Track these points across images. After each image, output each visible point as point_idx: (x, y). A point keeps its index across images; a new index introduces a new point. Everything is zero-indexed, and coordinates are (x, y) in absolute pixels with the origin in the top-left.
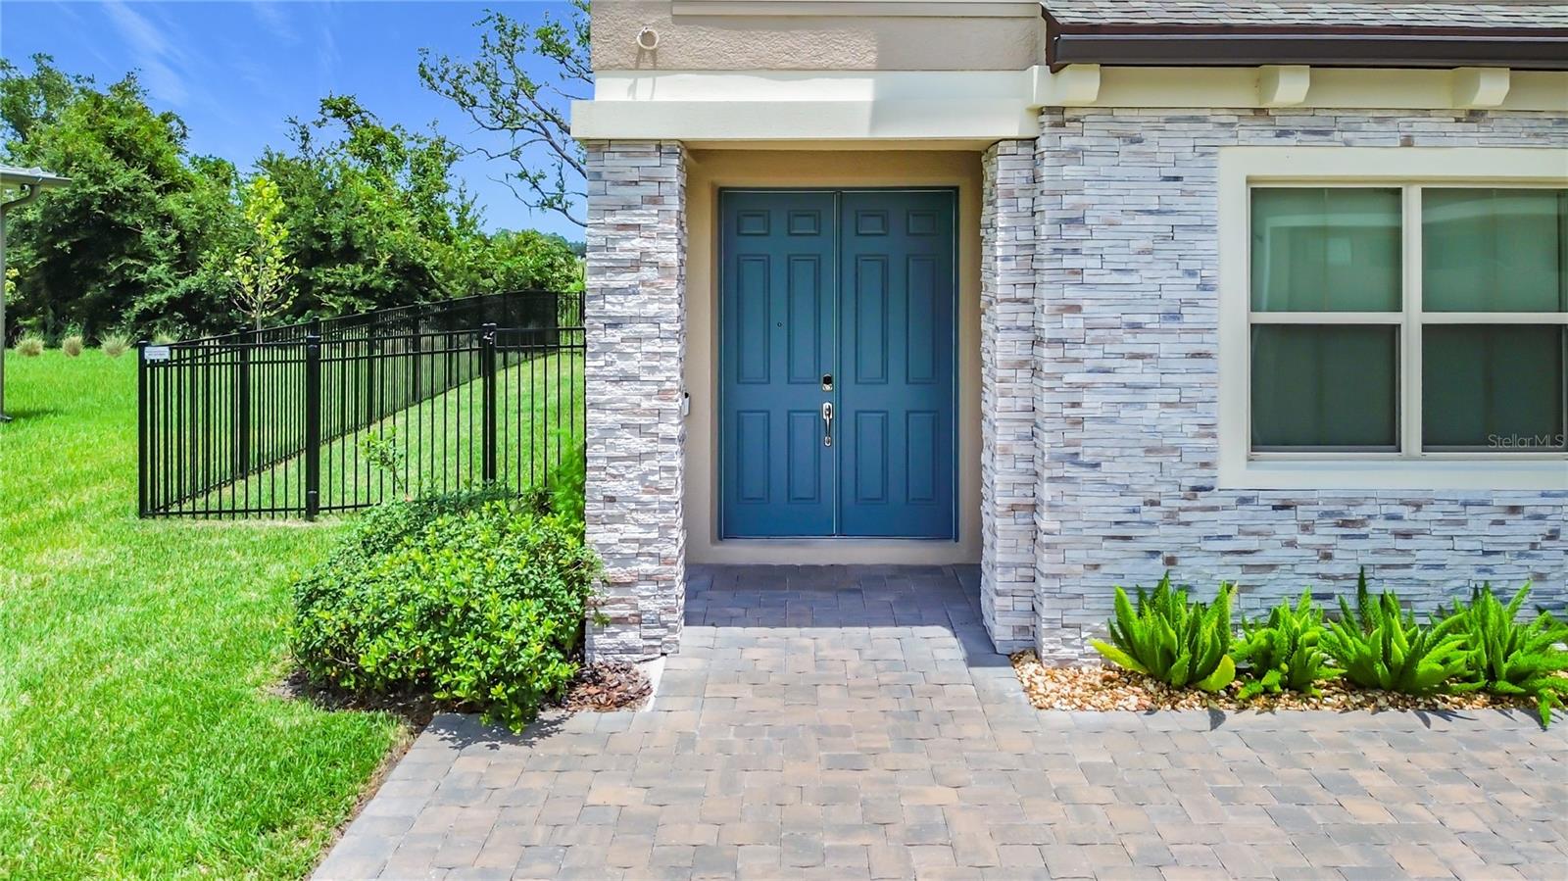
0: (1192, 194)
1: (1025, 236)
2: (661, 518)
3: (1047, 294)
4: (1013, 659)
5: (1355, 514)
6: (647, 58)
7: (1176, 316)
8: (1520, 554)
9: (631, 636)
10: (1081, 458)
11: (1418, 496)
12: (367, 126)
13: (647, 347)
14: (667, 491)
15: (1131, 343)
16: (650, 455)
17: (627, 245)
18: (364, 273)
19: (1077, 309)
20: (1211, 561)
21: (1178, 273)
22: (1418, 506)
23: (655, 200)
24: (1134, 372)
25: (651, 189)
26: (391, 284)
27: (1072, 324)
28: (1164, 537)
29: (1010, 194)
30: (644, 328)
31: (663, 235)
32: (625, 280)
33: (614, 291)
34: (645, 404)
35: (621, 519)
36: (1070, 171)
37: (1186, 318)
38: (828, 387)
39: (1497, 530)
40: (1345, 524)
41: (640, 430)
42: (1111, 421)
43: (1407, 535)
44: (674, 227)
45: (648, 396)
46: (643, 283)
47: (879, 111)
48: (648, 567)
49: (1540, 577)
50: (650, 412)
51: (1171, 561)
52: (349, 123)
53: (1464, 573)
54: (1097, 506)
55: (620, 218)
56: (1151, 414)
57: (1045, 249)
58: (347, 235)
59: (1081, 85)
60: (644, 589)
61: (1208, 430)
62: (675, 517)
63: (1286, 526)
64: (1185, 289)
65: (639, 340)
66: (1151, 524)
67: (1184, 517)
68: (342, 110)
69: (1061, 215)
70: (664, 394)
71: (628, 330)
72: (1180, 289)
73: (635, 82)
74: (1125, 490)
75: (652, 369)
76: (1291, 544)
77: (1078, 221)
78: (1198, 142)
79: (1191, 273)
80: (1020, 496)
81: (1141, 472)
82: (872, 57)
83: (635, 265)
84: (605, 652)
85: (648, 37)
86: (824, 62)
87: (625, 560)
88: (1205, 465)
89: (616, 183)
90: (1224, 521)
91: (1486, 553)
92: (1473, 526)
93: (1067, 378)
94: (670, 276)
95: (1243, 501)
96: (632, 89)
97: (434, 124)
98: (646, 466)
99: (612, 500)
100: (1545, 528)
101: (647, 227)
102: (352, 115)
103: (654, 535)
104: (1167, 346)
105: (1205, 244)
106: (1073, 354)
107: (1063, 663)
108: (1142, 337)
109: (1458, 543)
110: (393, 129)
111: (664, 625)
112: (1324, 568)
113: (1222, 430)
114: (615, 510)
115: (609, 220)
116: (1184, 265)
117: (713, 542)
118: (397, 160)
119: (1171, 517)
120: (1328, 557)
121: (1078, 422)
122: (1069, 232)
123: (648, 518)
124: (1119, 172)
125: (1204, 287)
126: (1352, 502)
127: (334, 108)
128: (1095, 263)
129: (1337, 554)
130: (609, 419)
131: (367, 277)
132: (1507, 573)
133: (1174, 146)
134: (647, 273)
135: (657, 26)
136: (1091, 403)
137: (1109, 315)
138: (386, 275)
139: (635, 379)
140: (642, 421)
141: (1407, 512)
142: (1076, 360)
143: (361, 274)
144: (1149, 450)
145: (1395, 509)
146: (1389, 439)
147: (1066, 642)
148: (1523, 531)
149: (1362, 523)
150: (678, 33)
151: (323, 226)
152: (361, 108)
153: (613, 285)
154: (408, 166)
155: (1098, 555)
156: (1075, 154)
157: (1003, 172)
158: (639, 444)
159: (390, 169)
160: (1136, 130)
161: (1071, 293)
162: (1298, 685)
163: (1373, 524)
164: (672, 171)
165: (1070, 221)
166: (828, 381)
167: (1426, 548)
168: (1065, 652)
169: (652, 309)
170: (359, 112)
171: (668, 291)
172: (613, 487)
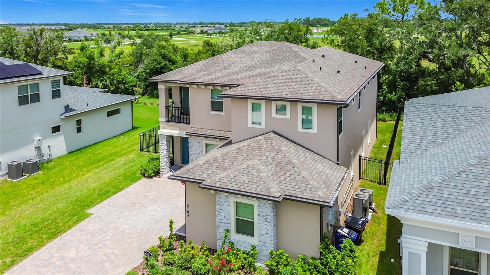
0: (200, 144)
6: (164, 128)
9: (163, 173)
13: (164, 150)
15: (196, 155)
17: (162, 142)
21: (199, 150)
23: (164, 139)
24: (196, 157)
27: (192, 153)
31: (165, 141)
32: (162, 145)
35: (162, 163)
36: (192, 141)
37: (200, 154)
47: (178, 134)
48: (165, 167)
50: (164, 155)
55: (162, 140)
60: (165, 169)
62: (167, 164)
69: (191, 144)
75: (164, 152)
78: (201, 140)
82: (179, 129)
83: (163, 144)
85: (164, 126)
86: (175, 129)
87: (163, 166)
89: (161, 137)
96: (162, 130)
98: (164, 160)
105: (202, 148)
122: (192, 146)
123: (164, 164)
124: (195, 142)
125: (201, 151)
128: (193, 148)
130: (161, 155)
133: (199, 140)
137: (195, 153)
150: (166, 126)
156: (192, 140)
157: (189, 140)
158: (164, 158)
160: (196, 138)
161: (192, 151)
164: (165, 137)
171: (165, 146)
172: (162, 161)
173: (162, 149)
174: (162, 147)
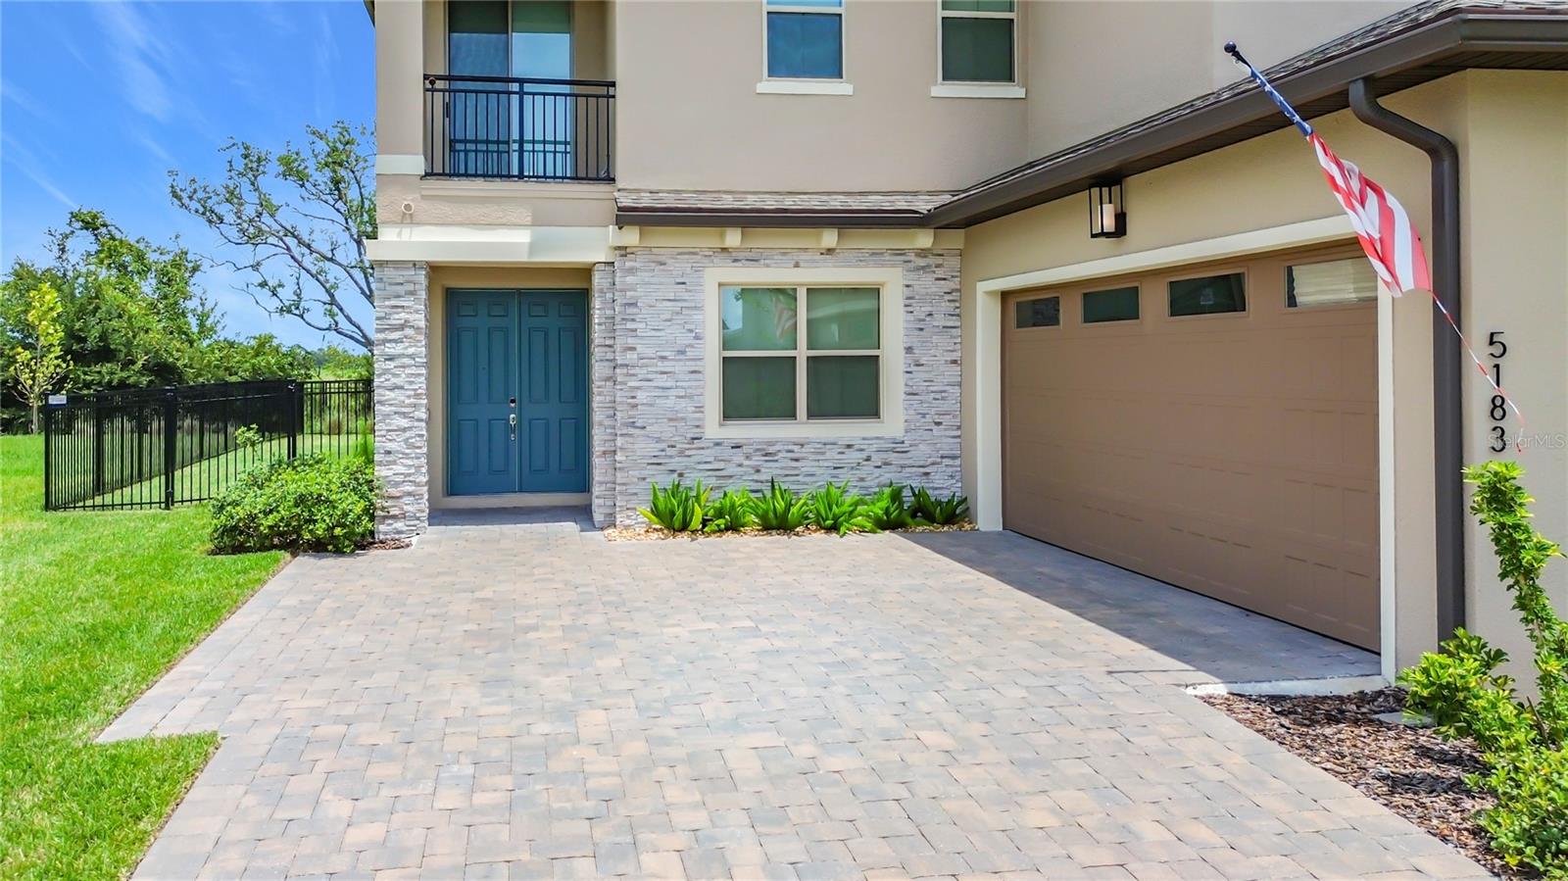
0: (690, 291)
1: (609, 312)
2: (416, 462)
3: (620, 343)
4: (602, 529)
5: (771, 450)
6: (408, 218)
7: (683, 352)
8: (852, 468)
9: (399, 525)
10: (637, 424)
11: (802, 441)
12: (113, 238)
13: (408, 371)
14: (420, 448)
15: (662, 366)
16: (410, 428)
17: (396, 316)
18: (122, 370)
19: (634, 349)
20: (700, 475)
21: (684, 331)
22: (802, 445)
23: (412, 293)
24: (662, 381)
25: (411, 287)
26: (145, 380)
27: (631, 356)
28: (677, 463)
29: (601, 291)
30: (406, 361)
31: (417, 311)
32: (396, 335)
33: (390, 341)
34: (407, 401)
35: (394, 463)
36: (630, 279)
37: (688, 354)
38: (513, 405)
39: (840, 457)
40: (766, 455)
41: (404, 415)
42: (651, 405)
43: (797, 460)
44: (423, 307)
45: (409, 397)
46: (406, 337)
47: (533, 247)
48: (411, 488)
49: (862, 480)
50: (409, 406)
51: (681, 475)
52: (96, 235)
53: (824, 477)
54: (644, 448)
55: (394, 302)
56: (670, 402)
57: (618, 319)
58: (103, 337)
59: (631, 236)
60: (406, 500)
61: (700, 409)
62: (424, 460)
63: (738, 457)
64: (689, 339)
65: (404, 367)
66: (671, 457)
67: (687, 453)
68: (91, 224)
69: (625, 301)
70: (417, 396)
71: (397, 362)
72: (686, 339)
73: (401, 231)
74: (659, 440)
75: (411, 383)
76: (740, 465)
77: (634, 305)
78: (694, 265)
79: (691, 331)
80: (608, 447)
81: (667, 431)
82: (529, 219)
83: (402, 327)
84: (386, 533)
85: (408, 207)
86: (504, 221)
87: (397, 484)
88: (698, 426)
89: (390, 284)
90: (708, 454)
91: (835, 468)
92: (828, 455)
93: (630, 384)
94: (420, 334)
95: (717, 444)
96: (399, 234)
97: (177, 238)
98: (407, 434)
99: (389, 452)
100: (864, 455)
101: (408, 307)
102: (98, 228)
103: (413, 471)
104: (678, 367)
105: (697, 316)
106: (631, 372)
107: (627, 527)
108: (666, 363)
109: (821, 463)
110: (138, 242)
111: (418, 519)
112: (756, 477)
113: (706, 409)
114: (390, 458)
115: (387, 303)
116: (687, 327)
117: (444, 496)
118: (143, 271)
119: (681, 453)
120: (758, 471)
121: (635, 406)
122: (630, 310)
123: (410, 462)
124: (653, 280)
125: (697, 338)
126: (771, 443)
127: (83, 221)
128: (643, 325)
129: (763, 470)
130: (386, 409)
131: (124, 374)
132: (846, 477)
133: (680, 267)
134: (409, 332)
135: (412, 200)
136: (641, 396)
137: (650, 352)
138: (140, 373)
139: (402, 388)
140: (403, 410)
141: (796, 448)
142: (633, 375)
143: (118, 371)
144: (670, 420)
145: (790, 447)
146: (792, 415)
147: (628, 517)
148: (854, 456)
149: (774, 454)
150: (425, 205)
151: (80, 330)
152: (108, 223)
153: (390, 337)
154: (153, 276)
155: (645, 473)
156: (632, 271)
157: (598, 280)
158: (404, 423)
159: (136, 278)
160: (662, 259)
161: (631, 341)
162: (734, 527)
163: (780, 455)
164: (422, 277)
165: (631, 304)
166: (513, 401)
167: (806, 466)
168: (628, 522)
169: (411, 351)
170: (105, 225)
171: (420, 341)
172: (390, 446)
173: (391, 365)
174: (398, 349)
